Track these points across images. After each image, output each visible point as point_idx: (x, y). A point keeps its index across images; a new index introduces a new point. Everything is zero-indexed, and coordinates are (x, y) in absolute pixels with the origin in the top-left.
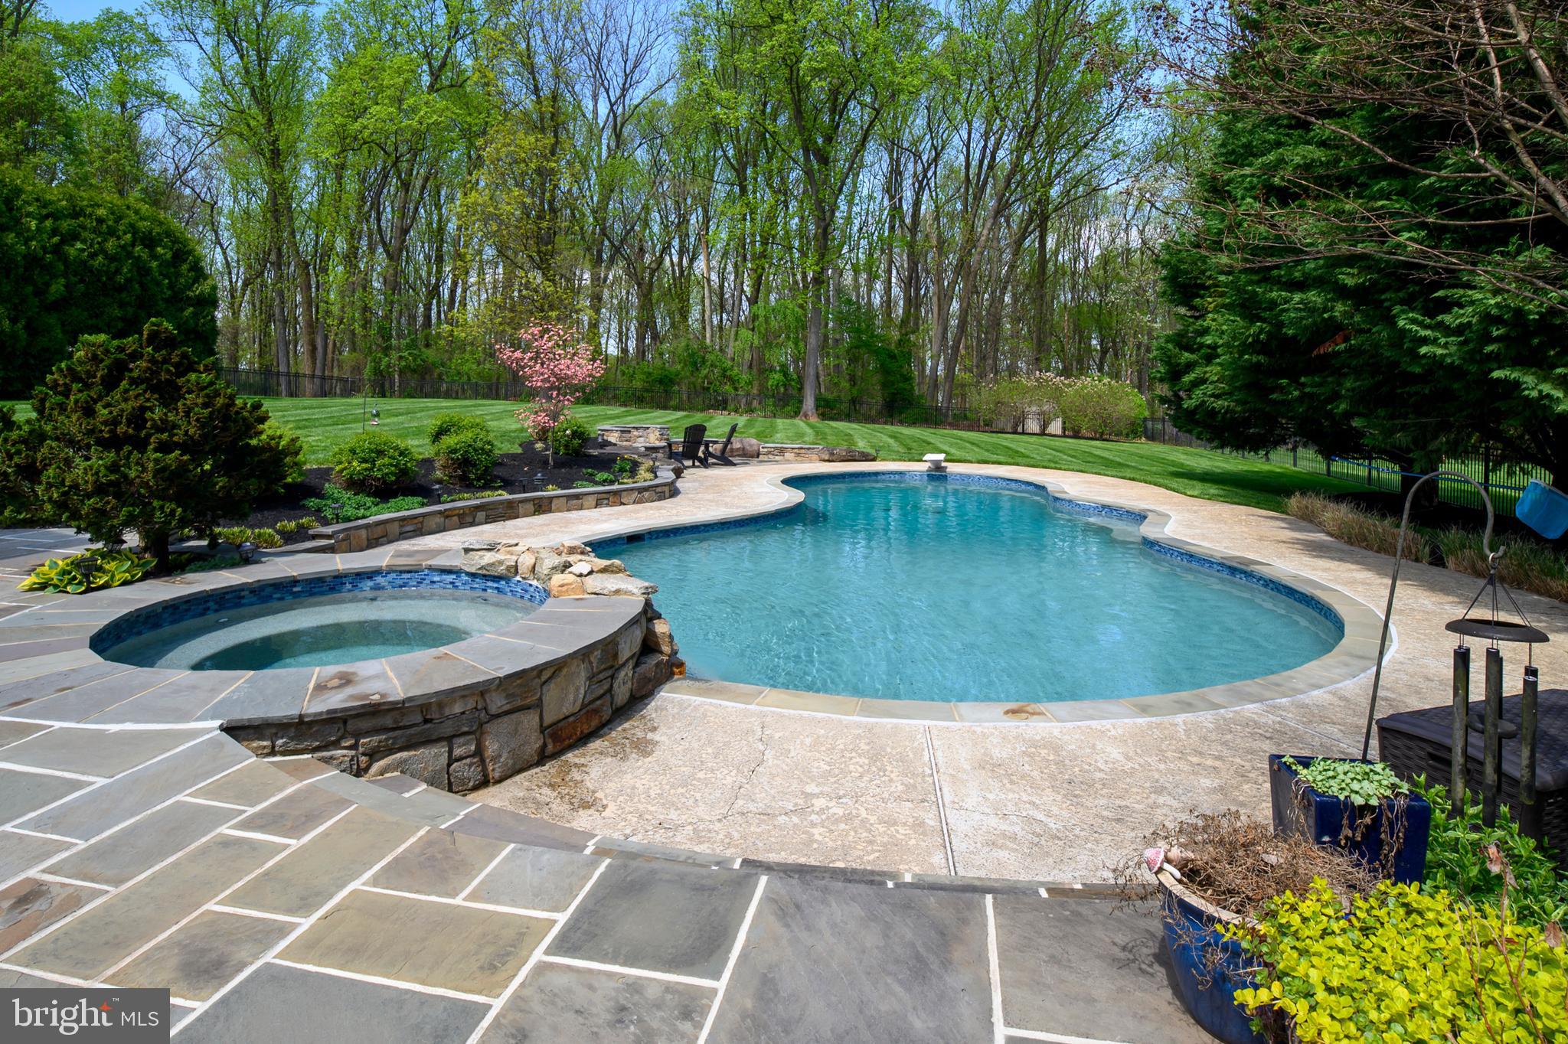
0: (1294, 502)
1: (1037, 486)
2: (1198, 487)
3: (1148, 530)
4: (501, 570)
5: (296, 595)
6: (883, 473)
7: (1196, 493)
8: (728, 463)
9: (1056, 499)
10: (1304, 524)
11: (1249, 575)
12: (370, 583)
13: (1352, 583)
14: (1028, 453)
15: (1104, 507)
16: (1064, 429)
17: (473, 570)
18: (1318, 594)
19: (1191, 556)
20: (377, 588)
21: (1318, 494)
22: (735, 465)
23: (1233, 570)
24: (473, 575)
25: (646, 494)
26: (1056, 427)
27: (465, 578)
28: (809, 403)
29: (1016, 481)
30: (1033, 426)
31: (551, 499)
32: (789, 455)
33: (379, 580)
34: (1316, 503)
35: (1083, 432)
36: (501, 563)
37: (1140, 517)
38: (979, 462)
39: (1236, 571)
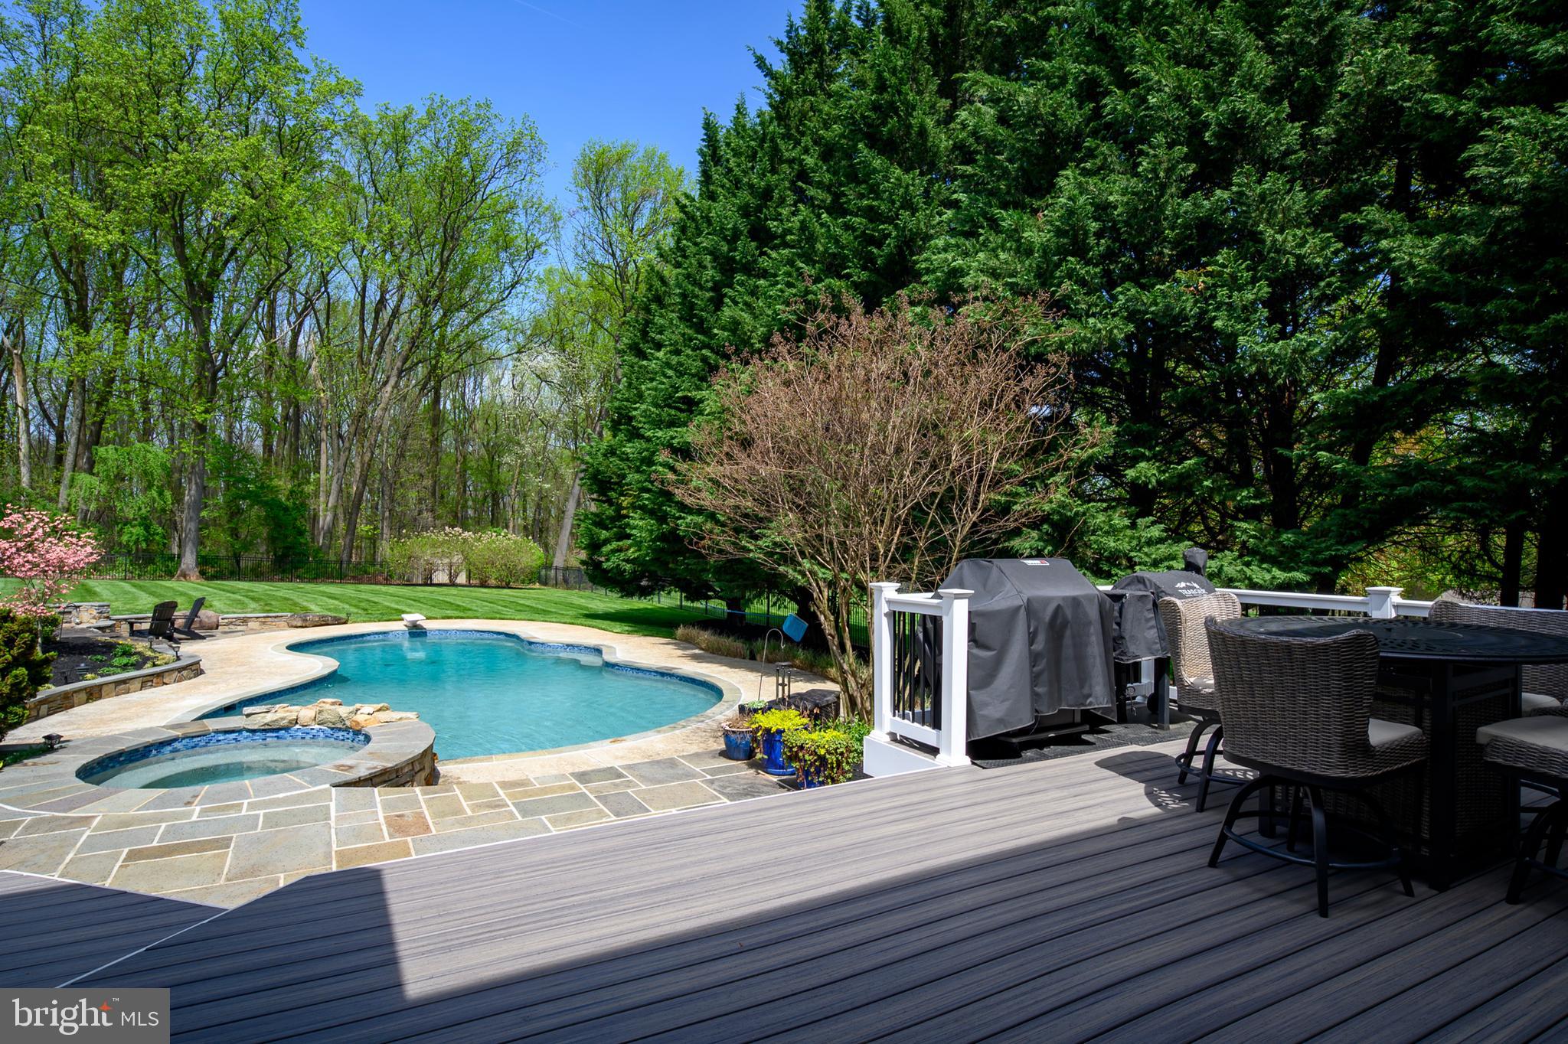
0: (680, 631)
1: (507, 635)
2: (618, 627)
3: (608, 657)
4: (284, 723)
5: (122, 763)
6: (369, 635)
7: (619, 630)
8: (196, 637)
9: (531, 643)
10: (687, 645)
11: (671, 675)
12: (169, 748)
13: (720, 672)
14: (469, 606)
15: (568, 645)
16: (469, 577)
17: (256, 727)
18: (708, 679)
19: (638, 669)
20: (176, 750)
21: (694, 626)
22: (203, 638)
23: (663, 674)
24: (254, 731)
25: (185, 673)
26: (462, 579)
27: (245, 734)
28: (189, 560)
29: (489, 632)
30: (441, 577)
31: (100, 686)
32: (252, 625)
33: (176, 745)
34: (693, 632)
35: (492, 582)
36: (283, 719)
37: (598, 651)
38: (443, 618)
39: (664, 674)
